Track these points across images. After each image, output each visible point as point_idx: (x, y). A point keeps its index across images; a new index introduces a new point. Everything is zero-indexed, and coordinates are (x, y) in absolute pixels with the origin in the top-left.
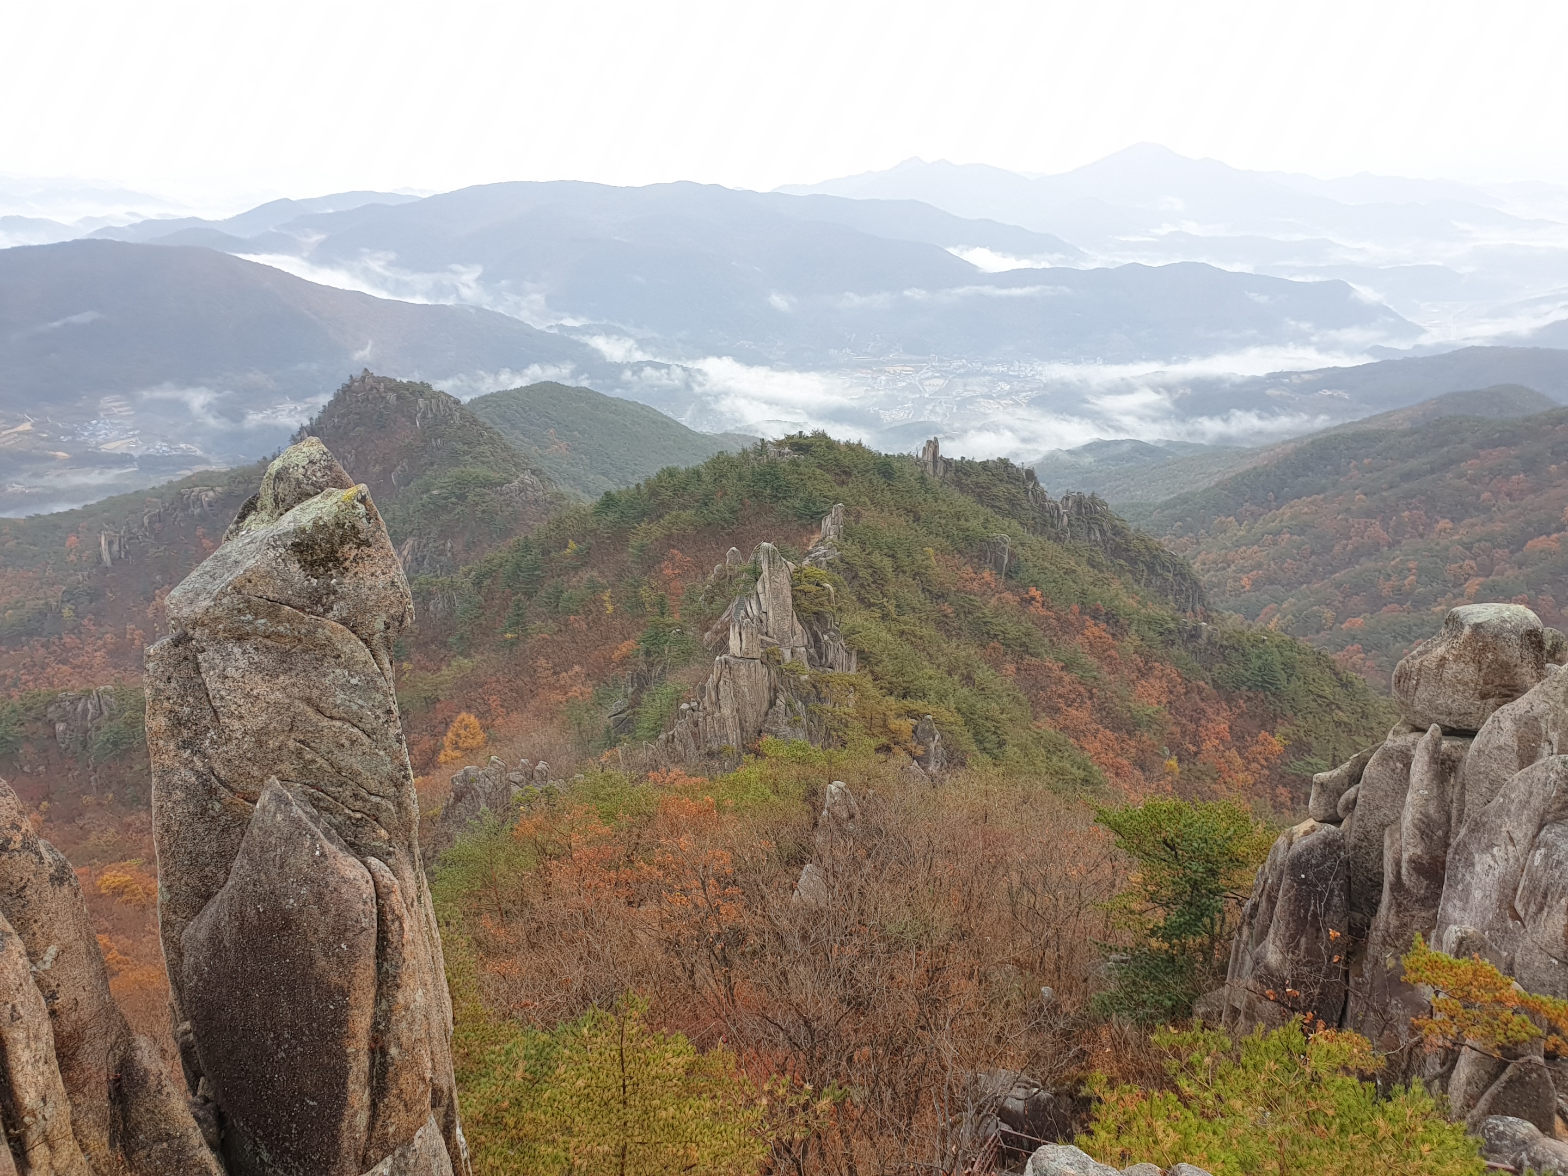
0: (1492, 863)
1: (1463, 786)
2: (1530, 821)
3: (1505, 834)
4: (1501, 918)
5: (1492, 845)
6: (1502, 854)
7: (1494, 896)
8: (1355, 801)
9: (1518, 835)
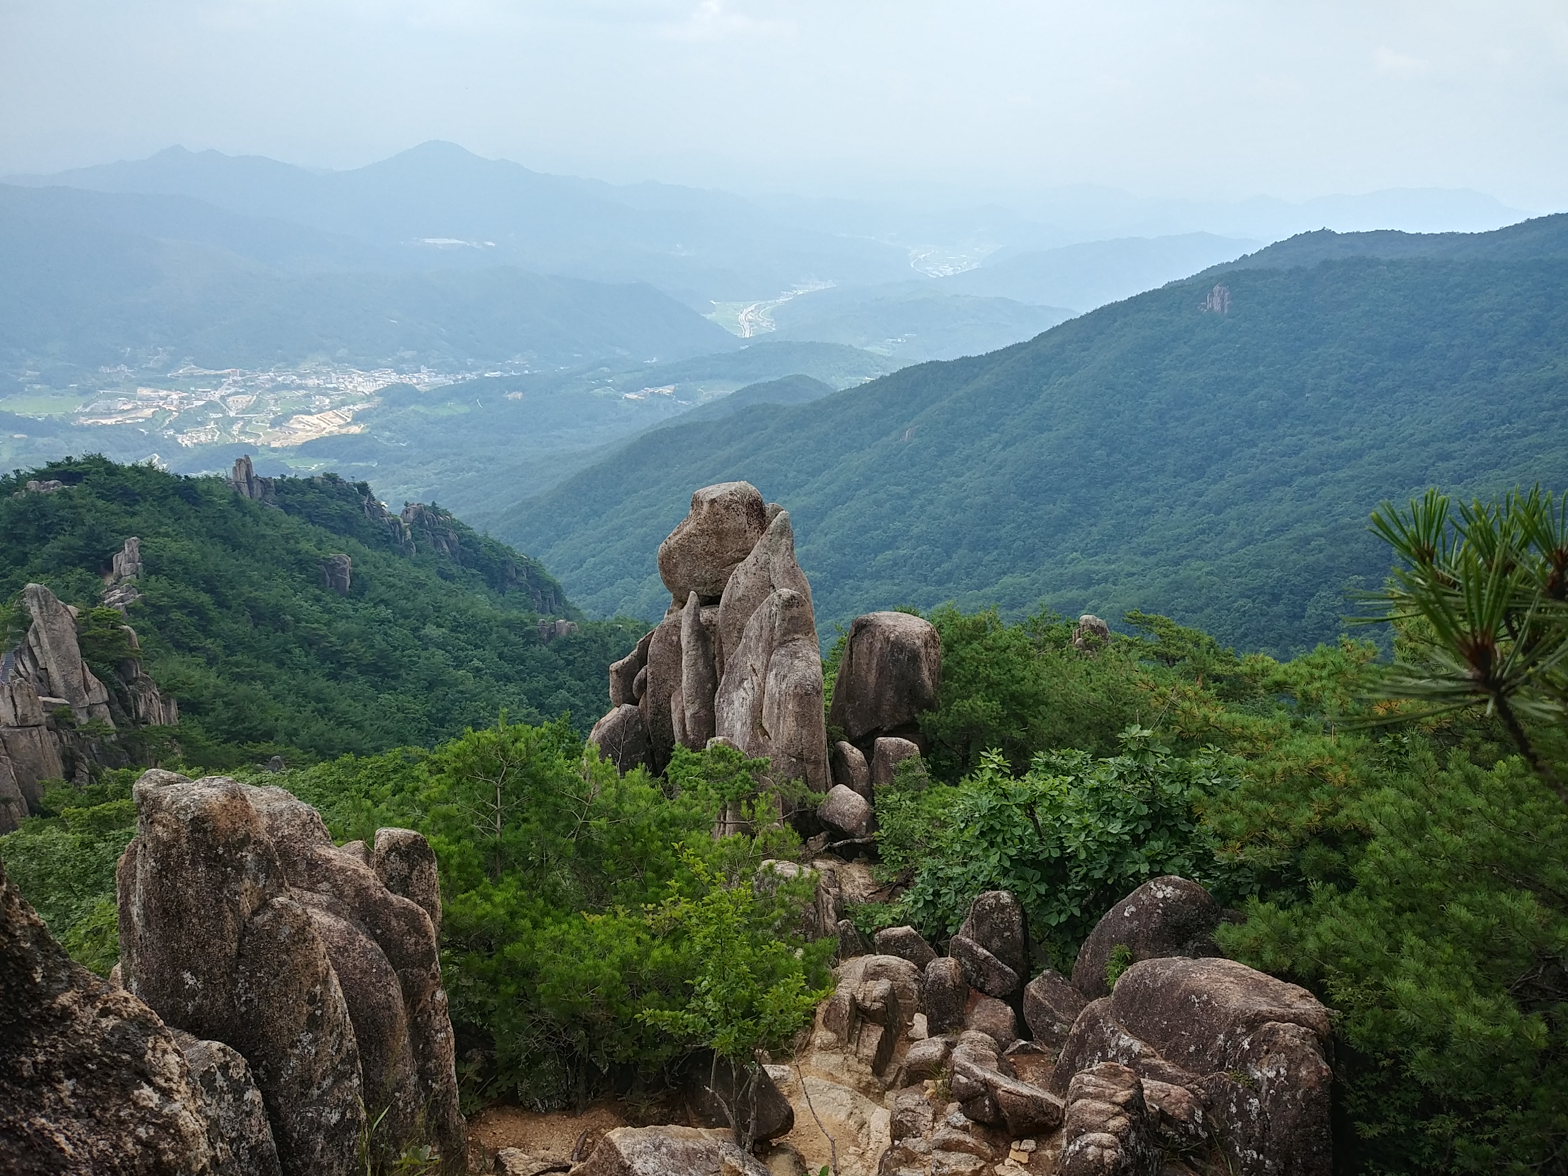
0: (744, 695)
1: (721, 642)
2: (763, 651)
3: (749, 668)
4: (754, 737)
5: (742, 681)
6: (750, 685)
7: (748, 722)
8: (646, 679)
9: (758, 665)
